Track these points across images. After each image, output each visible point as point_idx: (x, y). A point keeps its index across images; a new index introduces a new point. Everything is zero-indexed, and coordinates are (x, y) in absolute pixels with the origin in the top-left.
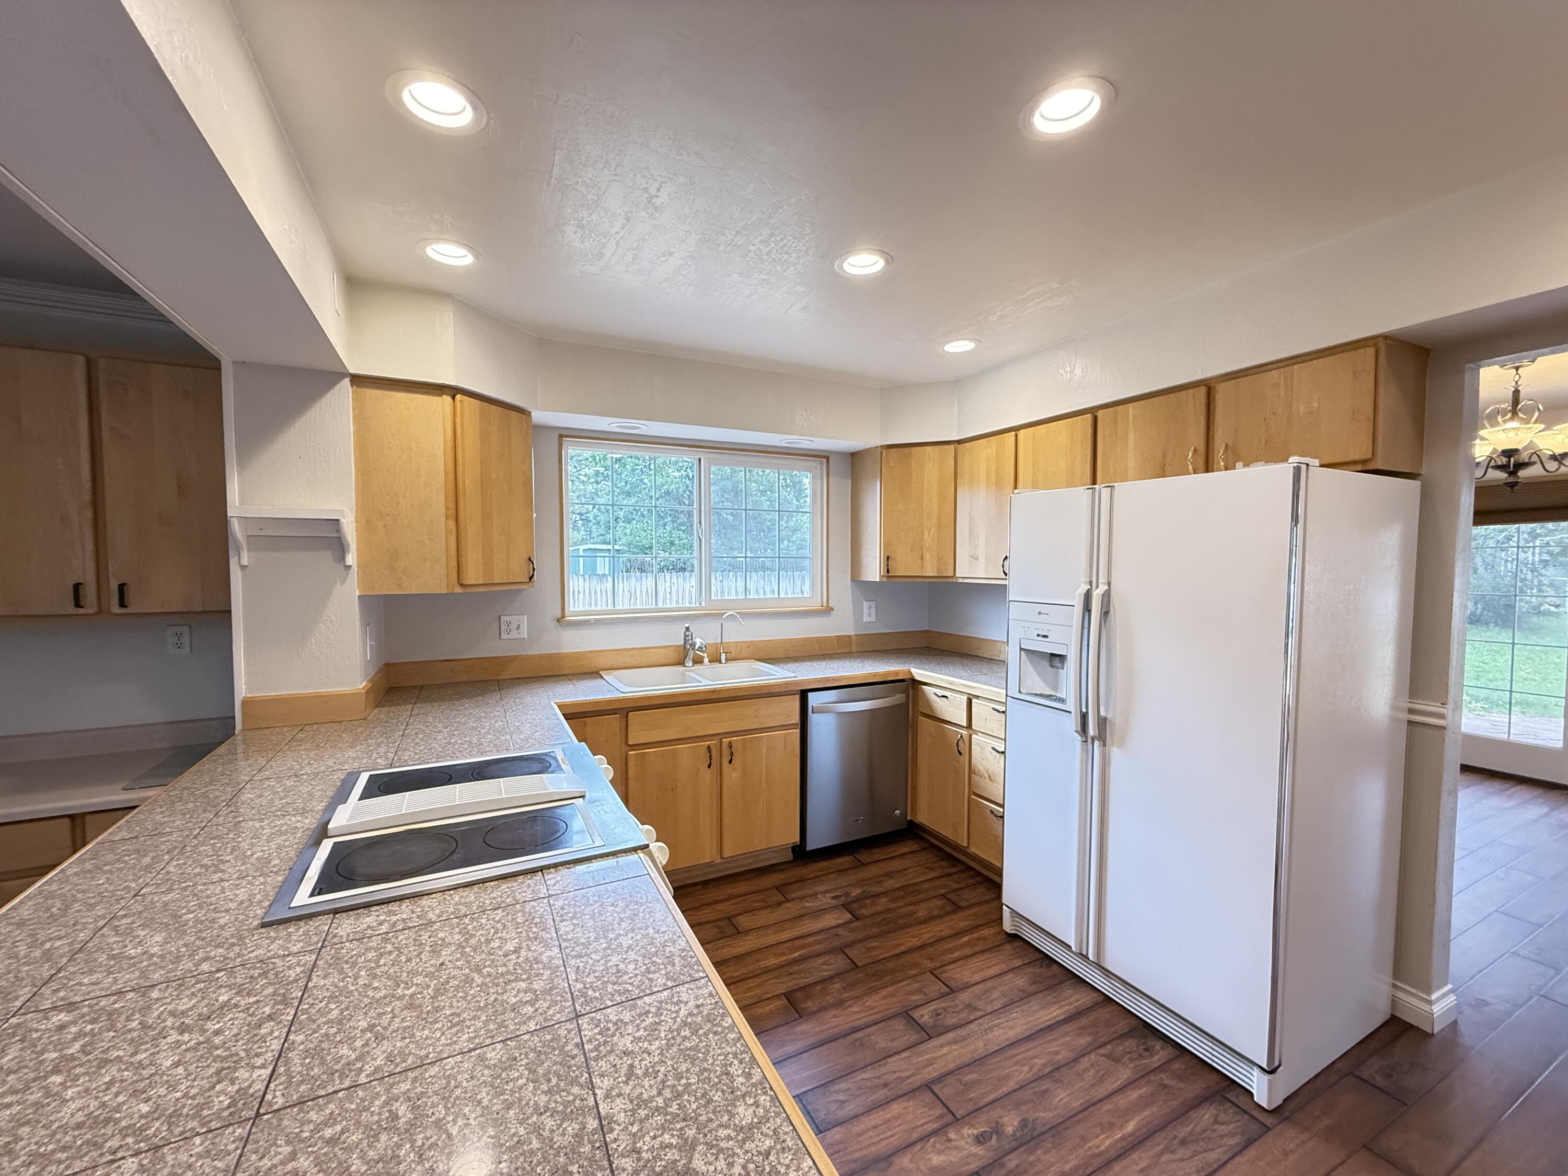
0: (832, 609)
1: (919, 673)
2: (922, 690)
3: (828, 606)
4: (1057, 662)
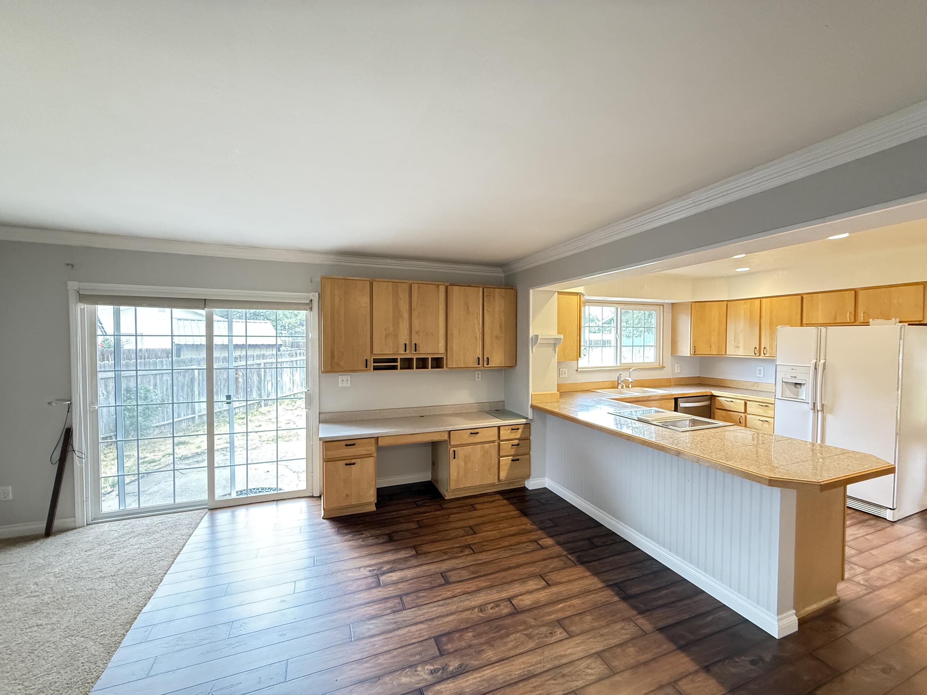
0: (665, 367)
1: (715, 392)
2: (718, 399)
3: (662, 366)
4: (798, 386)
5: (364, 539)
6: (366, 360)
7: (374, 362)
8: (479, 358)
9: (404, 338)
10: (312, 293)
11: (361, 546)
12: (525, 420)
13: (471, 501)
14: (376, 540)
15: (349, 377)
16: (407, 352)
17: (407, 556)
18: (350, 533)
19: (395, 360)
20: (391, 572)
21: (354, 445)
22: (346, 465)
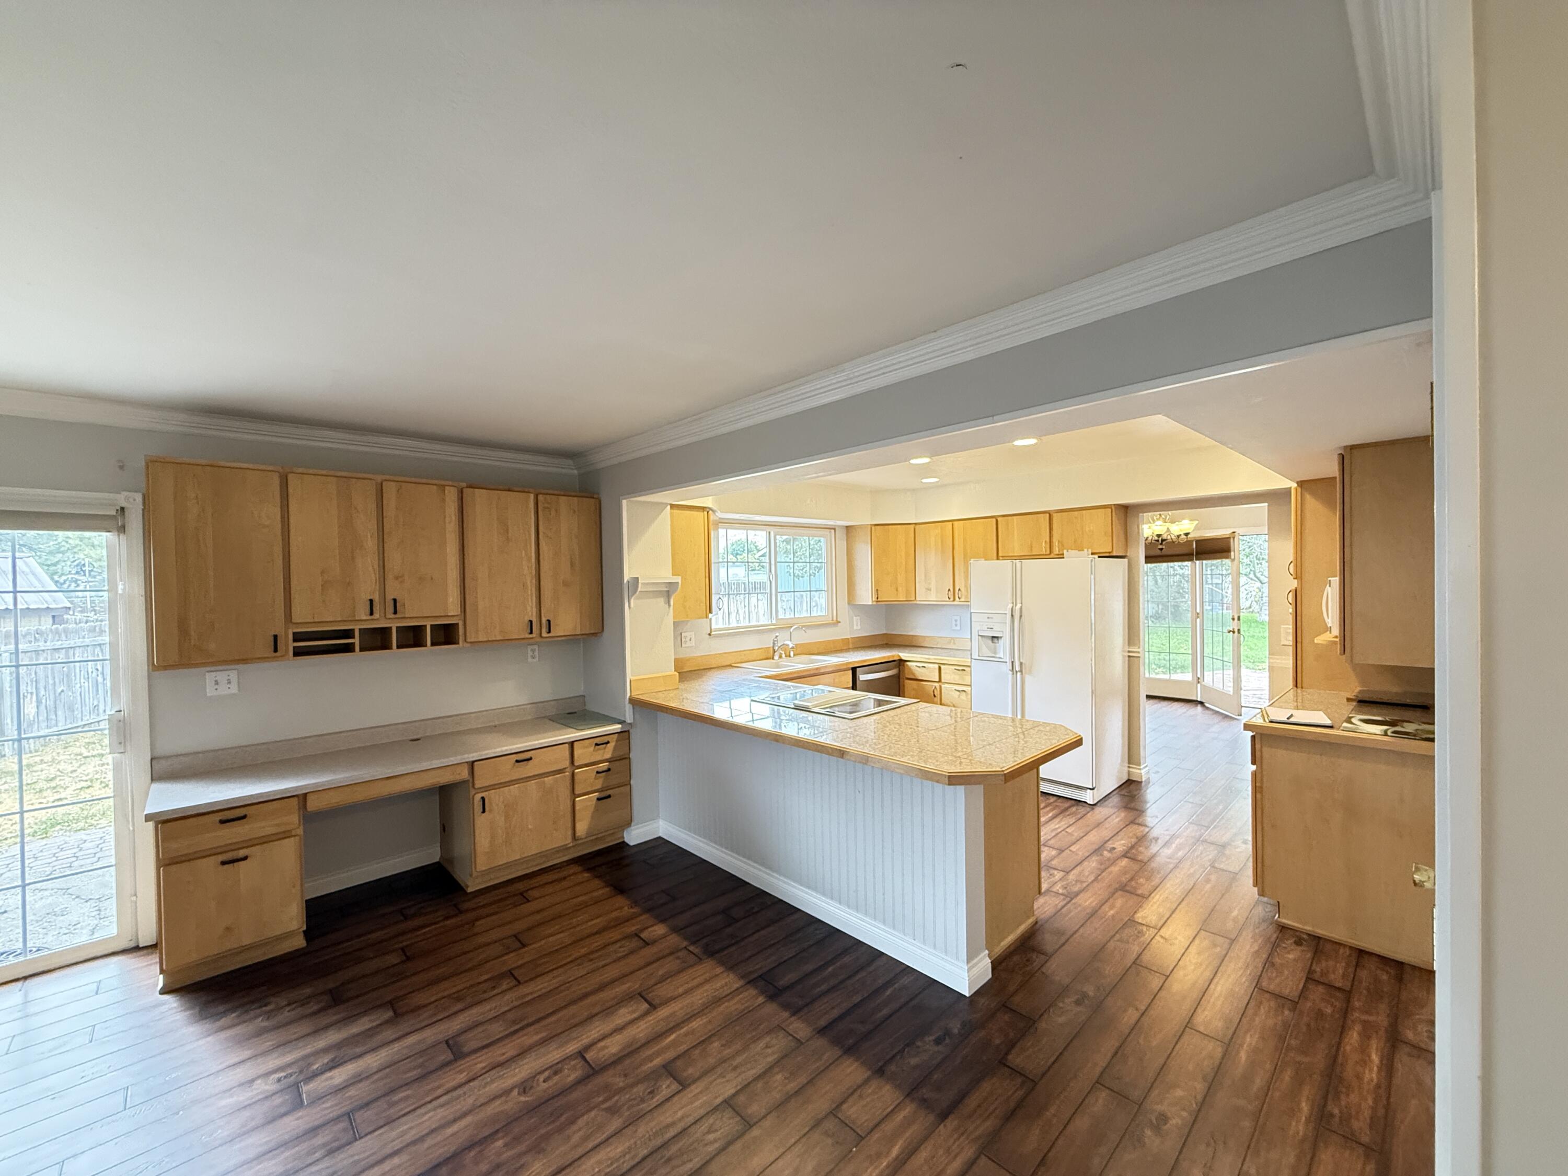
0: (840, 622)
2: (907, 665)
3: (837, 620)
4: (995, 640)
5: (269, 1015)
6: (275, 637)
7: (295, 640)
8: (531, 622)
9: (367, 588)
10: (126, 493)
11: (260, 1033)
12: (620, 726)
13: (520, 886)
14: (300, 1009)
15: (233, 675)
16: (376, 616)
17: (374, 1024)
18: (232, 1010)
19: (348, 634)
20: (331, 1069)
21: (244, 817)
22: (223, 863)
